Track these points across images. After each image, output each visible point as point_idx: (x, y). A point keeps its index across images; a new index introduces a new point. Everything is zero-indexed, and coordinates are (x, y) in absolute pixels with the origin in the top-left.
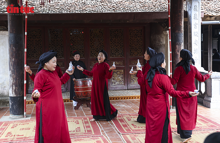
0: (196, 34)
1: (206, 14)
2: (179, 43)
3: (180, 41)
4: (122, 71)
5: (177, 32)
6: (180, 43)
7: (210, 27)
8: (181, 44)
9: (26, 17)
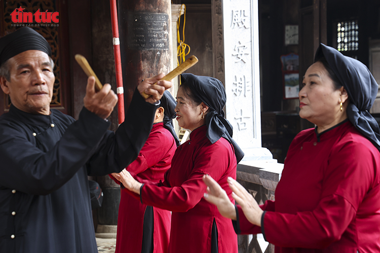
0: (240, 18)
2: (150, 54)
3: (155, 43)
5: (142, 6)
6: (154, 53)
8: (159, 58)
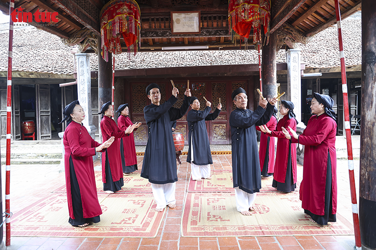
1: (308, 66)
3: (272, 93)
4: (225, 125)
5: (269, 83)
6: (272, 96)
7: (318, 80)
9: (114, 72)
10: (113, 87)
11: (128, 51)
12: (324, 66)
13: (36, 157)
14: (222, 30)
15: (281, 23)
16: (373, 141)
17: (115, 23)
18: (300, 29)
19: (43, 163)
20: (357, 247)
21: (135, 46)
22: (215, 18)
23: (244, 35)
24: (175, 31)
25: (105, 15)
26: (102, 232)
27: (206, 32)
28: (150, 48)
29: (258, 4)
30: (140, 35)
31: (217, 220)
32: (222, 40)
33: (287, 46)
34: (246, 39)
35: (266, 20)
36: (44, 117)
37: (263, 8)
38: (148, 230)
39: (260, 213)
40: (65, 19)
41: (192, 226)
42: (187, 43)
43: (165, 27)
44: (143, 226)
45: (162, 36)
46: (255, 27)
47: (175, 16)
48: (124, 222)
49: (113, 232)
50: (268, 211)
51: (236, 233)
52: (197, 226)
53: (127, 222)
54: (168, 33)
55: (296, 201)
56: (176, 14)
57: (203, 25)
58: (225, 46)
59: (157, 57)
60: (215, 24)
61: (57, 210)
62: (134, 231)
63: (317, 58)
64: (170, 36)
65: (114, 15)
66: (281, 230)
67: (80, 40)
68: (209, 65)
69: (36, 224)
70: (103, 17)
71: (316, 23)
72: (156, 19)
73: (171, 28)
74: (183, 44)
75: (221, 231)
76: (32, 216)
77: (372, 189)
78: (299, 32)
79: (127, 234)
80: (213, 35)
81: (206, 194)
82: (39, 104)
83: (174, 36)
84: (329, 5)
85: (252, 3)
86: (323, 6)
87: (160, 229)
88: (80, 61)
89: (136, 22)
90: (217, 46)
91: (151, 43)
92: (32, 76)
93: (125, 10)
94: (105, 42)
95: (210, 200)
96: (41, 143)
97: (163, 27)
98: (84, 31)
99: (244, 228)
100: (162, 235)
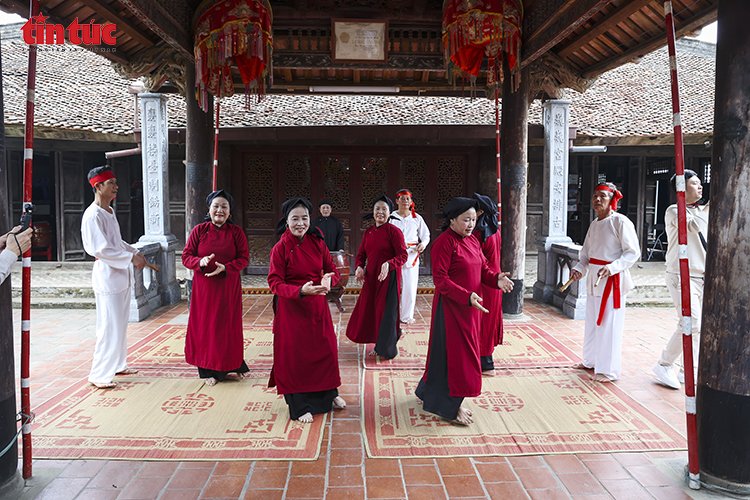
0: (558, 170)
1: (581, 133)
2: (515, 187)
3: (519, 182)
5: (513, 163)
6: (518, 186)
7: (596, 159)
8: (520, 189)
9: (217, 132)
10: (215, 162)
11: (246, 91)
12: (609, 134)
13: (58, 295)
14: (428, 59)
15: (542, 51)
16: (731, 283)
17: (224, 37)
18: (572, 64)
19: (72, 306)
20: (691, 475)
21: (260, 83)
22: (415, 34)
23: (470, 69)
24: (339, 56)
25: (204, 19)
26: (211, 449)
27: (398, 61)
28: (286, 87)
29: (501, 12)
30: (272, 61)
31: (430, 425)
32: (425, 78)
33: (546, 94)
34: (473, 78)
35: (515, 42)
36: (71, 216)
37: (510, 20)
38: (301, 444)
39: (507, 409)
40: (124, 24)
41: (386, 437)
42: (358, 80)
43: (318, 47)
44: (290, 437)
45: (313, 64)
46: (491, 56)
47: (340, 28)
48: (250, 429)
49: (233, 449)
50: (521, 407)
51: (470, 450)
52: (394, 437)
53: (257, 429)
54: (324, 61)
55: (568, 386)
56: (342, 24)
57: (392, 48)
58: (430, 89)
59: (297, 106)
60: (415, 47)
61: (115, 405)
62: (274, 447)
63: (596, 117)
64: (328, 66)
65: (223, 20)
66: (552, 443)
67: (150, 67)
68: (398, 123)
69: (77, 434)
70: (200, 23)
71: (605, 54)
72: (303, 31)
73: (330, 51)
74: (350, 82)
75: (442, 446)
76: (66, 416)
77: (725, 371)
78: (571, 68)
79: (261, 453)
80: (411, 67)
81: (401, 372)
82: (62, 190)
83: (336, 65)
84: (633, 22)
85: (489, 11)
86: (621, 24)
87: (324, 443)
88: (148, 108)
89: (265, 36)
90: (415, 89)
91: (289, 77)
92: (48, 136)
93: (244, 12)
94: (203, 73)
95: (409, 384)
96: (66, 266)
97: (314, 48)
98: (159, 50)
99: (484, 440)
100: (329, 455)
